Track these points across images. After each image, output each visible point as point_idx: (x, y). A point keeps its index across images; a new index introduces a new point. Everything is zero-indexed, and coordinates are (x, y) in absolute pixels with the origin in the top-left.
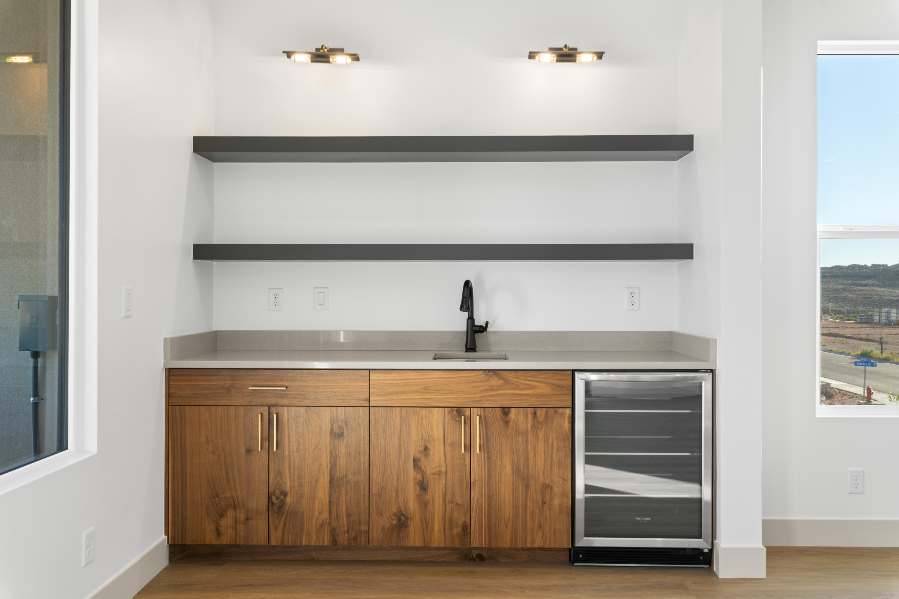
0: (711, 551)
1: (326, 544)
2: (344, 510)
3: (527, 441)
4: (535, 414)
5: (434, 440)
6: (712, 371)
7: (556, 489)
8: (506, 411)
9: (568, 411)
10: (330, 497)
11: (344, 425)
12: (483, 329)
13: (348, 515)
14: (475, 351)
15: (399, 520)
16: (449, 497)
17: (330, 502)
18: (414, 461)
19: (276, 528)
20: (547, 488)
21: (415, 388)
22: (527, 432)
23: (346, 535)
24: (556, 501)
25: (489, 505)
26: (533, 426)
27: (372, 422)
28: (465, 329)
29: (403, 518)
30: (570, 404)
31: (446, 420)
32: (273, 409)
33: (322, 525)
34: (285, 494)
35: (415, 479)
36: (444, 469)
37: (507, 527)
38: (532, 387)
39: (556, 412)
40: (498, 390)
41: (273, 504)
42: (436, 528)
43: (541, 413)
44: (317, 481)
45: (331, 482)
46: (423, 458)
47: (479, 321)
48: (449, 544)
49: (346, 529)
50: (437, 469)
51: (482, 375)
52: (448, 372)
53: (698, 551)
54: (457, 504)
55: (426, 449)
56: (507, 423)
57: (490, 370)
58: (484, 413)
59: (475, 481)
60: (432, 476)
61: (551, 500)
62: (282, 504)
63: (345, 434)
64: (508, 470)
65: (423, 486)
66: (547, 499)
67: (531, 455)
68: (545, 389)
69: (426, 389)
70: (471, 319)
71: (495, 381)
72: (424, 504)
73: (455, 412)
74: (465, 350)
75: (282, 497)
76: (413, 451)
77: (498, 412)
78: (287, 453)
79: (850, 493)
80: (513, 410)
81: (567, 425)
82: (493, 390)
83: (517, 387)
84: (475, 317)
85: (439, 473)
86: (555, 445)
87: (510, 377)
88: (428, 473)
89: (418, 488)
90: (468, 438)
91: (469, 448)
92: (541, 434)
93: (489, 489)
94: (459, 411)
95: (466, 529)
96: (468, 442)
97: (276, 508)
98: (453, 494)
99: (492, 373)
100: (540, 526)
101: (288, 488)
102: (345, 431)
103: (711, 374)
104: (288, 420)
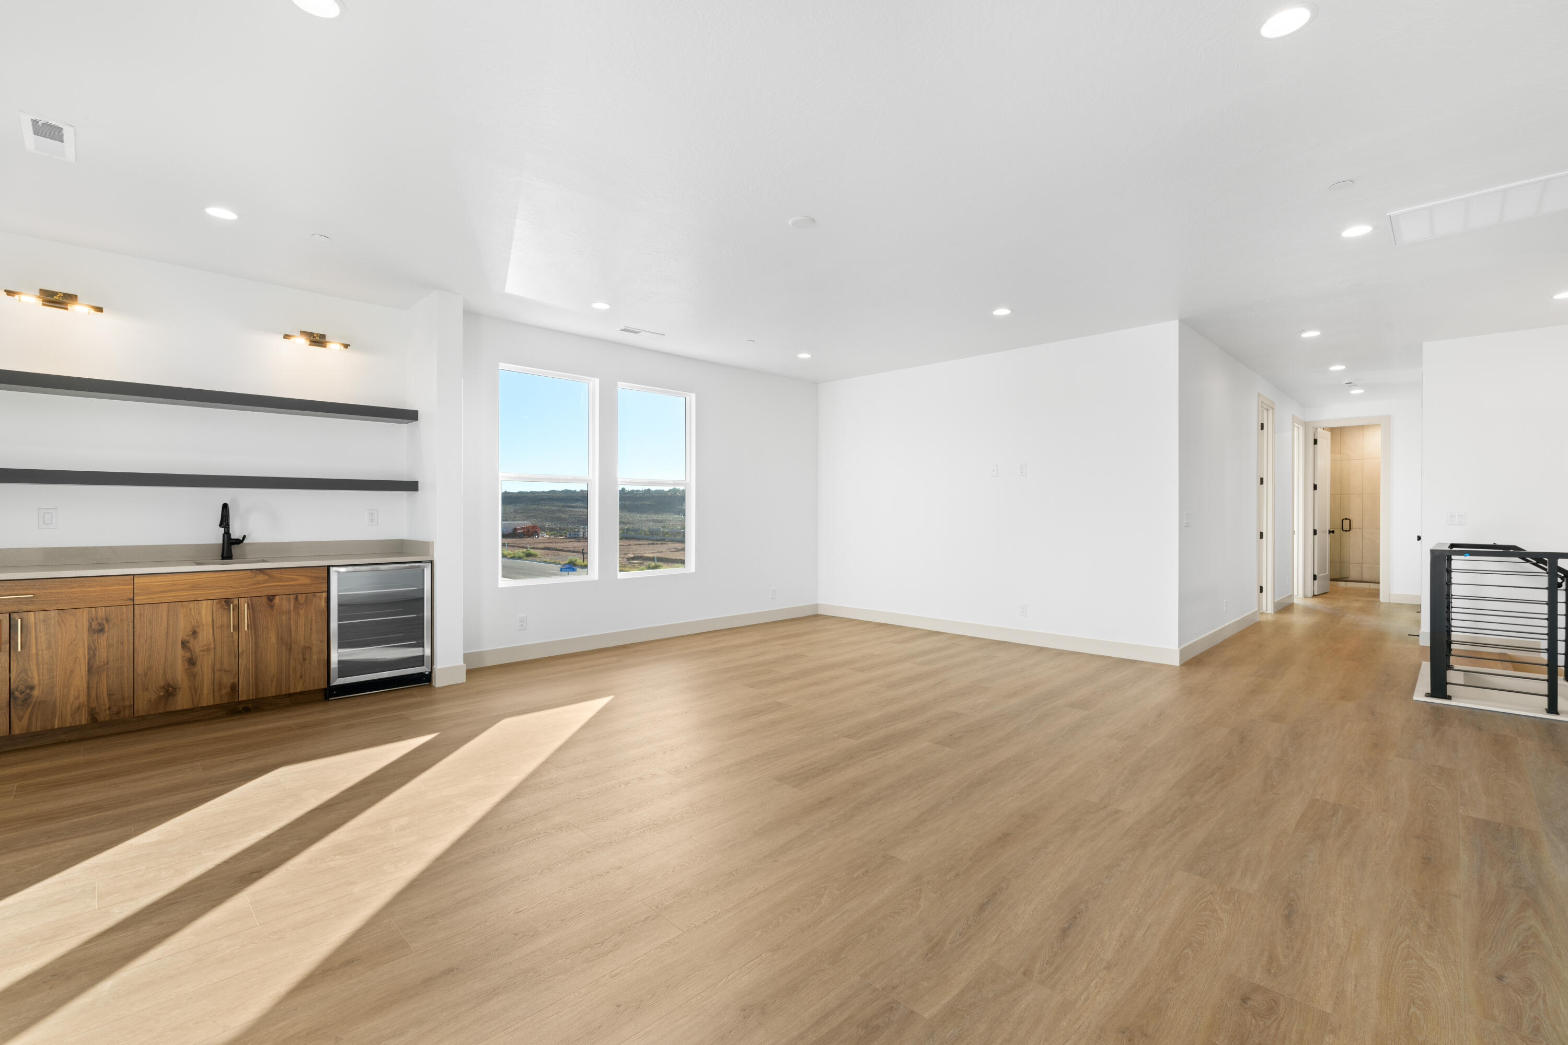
0: (431, 673)
1: (83, 723)
2: (105, 692)
3: (290, 618)
4: (297, 598)
5: (203, 625)
6: (431, 562)
7: (314, 649)
8: (271, 598)
9: (325, 595)
10: (88, 683)
11: (104, 622)
12: (238, 542)
13: (109, 695)
14: (232, 559)
15: (167, 691)
16: (218, 666)
17: (88, 687)
18: (182, 643)
19: (20, 719)
20: (307, 649)
21: (183, 587)
22: (290, 612)
23: (108, 712)
24: (315, 657)
25: (256, 668)
26: (295, 607)
27: (137, 617)
28: (221, 542)
29: (171, 689)
30: (326, 589)
31: (215, 610)
32: (15, 616)
33: (78, 708)
34: (32, 688)
35: (183, 657)
36: (212, 646)
37: (272, 681)
38: (294, 580)
39: (314, 595)
40: (263, 583)
41: (15, 698)
42: (205, 691)
43: (302, 598)
44: (72, 672)
45: (90, 670)
46: (192, 640)
47: (236, 534)
48: (218, 702)
49: (107, 707)
50: (206, 647)
51: (249, 573)
52: (216, 573)
53: (422, 674)
54: (226, 671)
55: (195, 633)
56: (272, 607)
57: (256, 570)
58: (251, 601)
59: (243, 652)
60: (201, 653)
61: (311, 657)
62: (27, 699)
63: (106, 629)
64: (274, 639)
65: (192, 662)
66: (307, 656)
67: (293, 627)
68: (306, 581)
69: (194, 587)
70: (227, 534)
71: (261, 577)
72: (192, 676)
73: (223, 603)
74: (221, 558)
75: (28, 691)
76: (181, 635)
77: (264, 600)
78: (34, 652)
80: (277, 597)
81: (323, 604)
82: (259, 584)
83: (281, 580)
84: (231, 532)
85: (208, 650)
86: (314, 618)
87: (274, 573)
88: (197, 651)
89: (186, 664)
90: (236, 621)
91: (237, 628)
92: (302, 612)
93: (256, 657)
94: (228, 601)
95: (234, 688)
96: (236, 623)
97: (20, 702)
98: (222, 664)
99: (258, 572)
100: (301, 677)
101: (36, 681)
102: (106, 626)
103: (430, 564)
104: (35, 623)
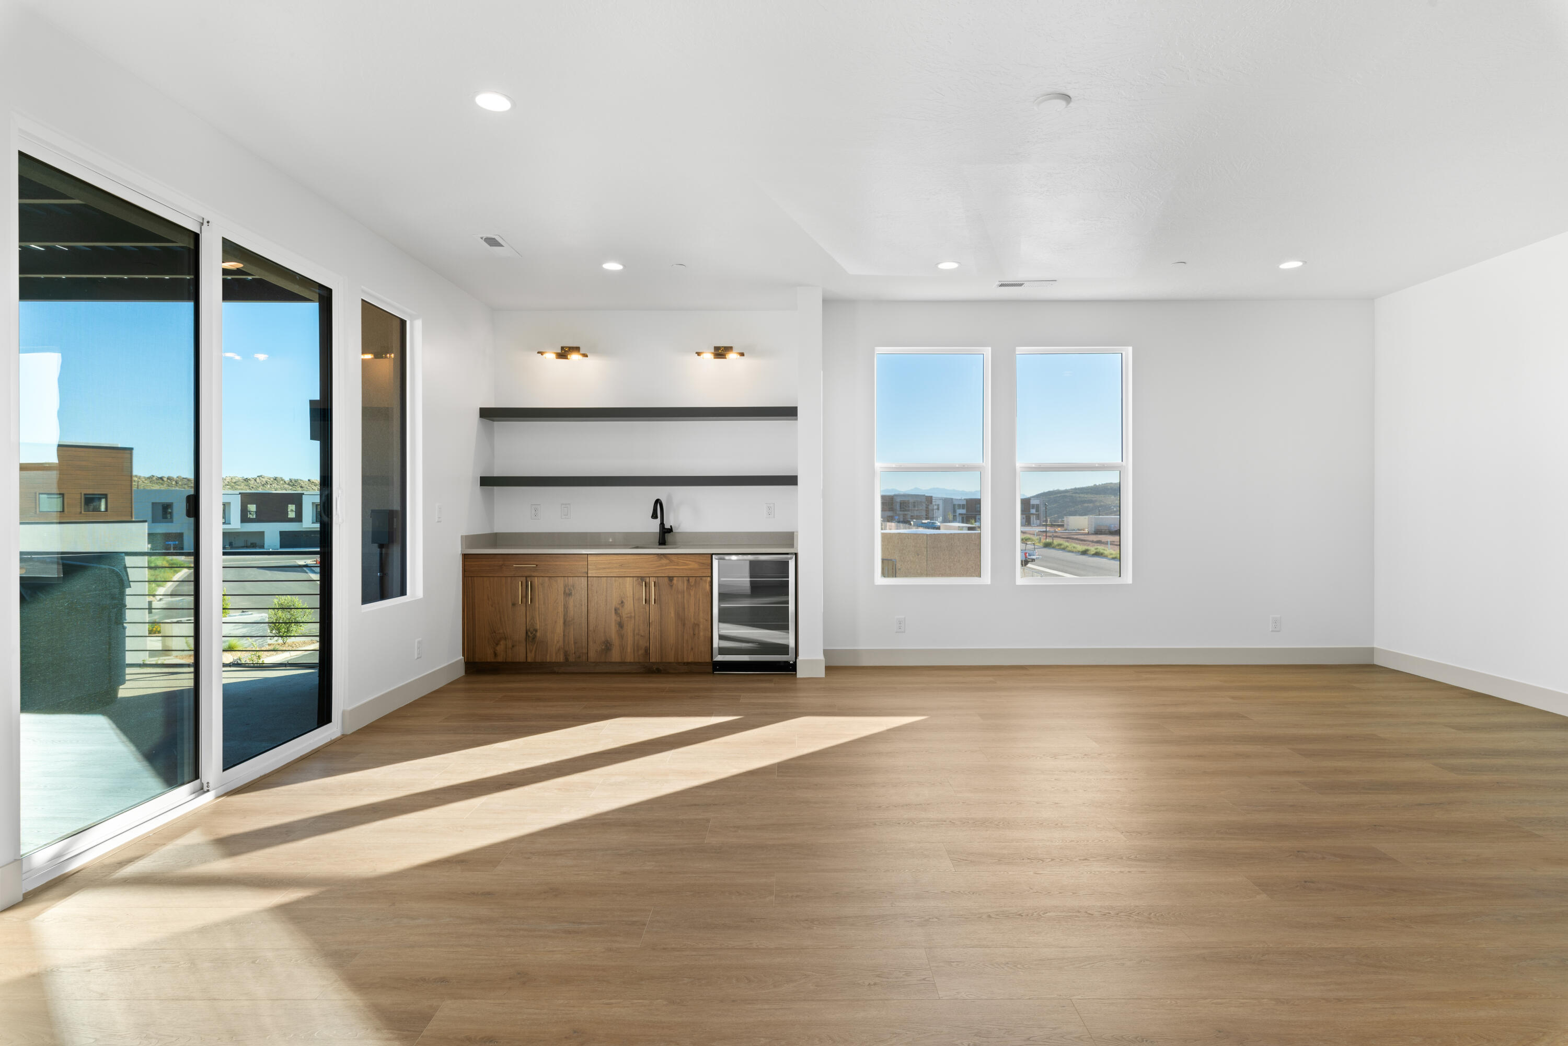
0: (795, 663)
1: (562, 660)
2: (572, 639)
3: (684, 597)
4: (688, 580)
5: (627, 597)
6: (796, 554)
7: (701, 626)
8: (671, 579)
9: (709, 579)
10: (564, 632)
11: (572, 588)
12: (670, 530)
13: (575, 643)
14: (665, 545)
15: (606, 646)
16: (636, 632)
17: (564, 635)
18: (615, 610)
19: (531, 651)
20: (696, 625)
21: (615, 565)
22: (684, 592)
23: (574, 655)
24: (702, 634)
25: (661, 636)
26: (687, 588)
27: (589, 586)
28: (658, 531)
29: (608, 644)
30: (710, 575)
31: (634, 584)
32: (528, 579)
33: (559, 650)
34: (536, 631)
35: (615, 620)
36: (633, 615)
37: (671, 649)
38: (687, 565)
39: (701, 579)
40: (666, 566)
41: (529, 636)
42: (629, 650)
43: (692, 580)
44: (556, 622)
45: (564, 623)
46: (621, 608)
47: (667, 526)
48: (637, 660)
49: (574, 652)
50: (629, 615)
51: (656, 557)
52: (635, 556)
53: (787, 662)
54: (641, 636)
55: (622, 602)
56: (672, 586)
57: (661, 554)
58: (658, 580)
59: (652, 622)
60: (626, 619)
61: (699, 633)
62: (534, 637)
63: (573, 594)
64: (673, 615)
65: (621, 625)
66: (696, 632)
67: (686, 606)
68: (696, 566)
69: (622, 566)
70: (662, 524)
71: (664, 561)
72: (621, 637)
73: (640, 580)
74: (658, 544)
75: (534, 632)
76: (615, 602)
77: (666, 580)
78: (537, 605)
79: (896, 632)
80: (675, 579)
81: (708, 587)
82: (663, 566)
83: (678, 564)
84: (664, 523)
85: (631, 617)
86: (701, 599)
87: (673, 558)
88: (624, 617)
89: (617, 626)
90: (648, 595)
91: (647, 601)
92: (692, 593)
93: (661, 627)
94: (642, 578)
95: (647, 651)
96: (648, 598)
97: (530, 639)
98: (639, 630)
99: (662, 556)
100: (692, 649)
101: (538, 627)
102: (573, 592)
103: (794, 556)
104: (538, 585)
